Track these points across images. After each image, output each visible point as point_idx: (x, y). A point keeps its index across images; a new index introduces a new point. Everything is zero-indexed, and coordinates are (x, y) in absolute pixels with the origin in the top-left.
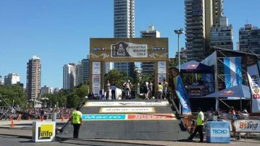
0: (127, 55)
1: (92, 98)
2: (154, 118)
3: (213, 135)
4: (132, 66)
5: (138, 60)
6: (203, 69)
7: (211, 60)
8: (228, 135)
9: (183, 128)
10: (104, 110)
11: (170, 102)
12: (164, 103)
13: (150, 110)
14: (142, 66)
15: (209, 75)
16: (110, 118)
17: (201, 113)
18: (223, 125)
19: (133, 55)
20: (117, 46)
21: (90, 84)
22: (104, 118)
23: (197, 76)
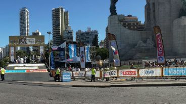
0: (26, 43)
1: (11, 63)
2: (39, 71)
3: (63, 78)
4: (28, 48)
5: (31, 45)
6: (60, 49)
7: (63, 45)
8: (70, 78)
9: (51, 76)
10: (16, 68)
11: (45, 64)
12: (43, 65)
13: (36, 68)
14: (33, 48)
15: (62, 52)
16: (19, 72)
17: (59, 69)
18: (68, 74)
19: (29, 43)
20: (21, 39)
21: (9, 56)
22: (16, 72)
23: (57, 52)
